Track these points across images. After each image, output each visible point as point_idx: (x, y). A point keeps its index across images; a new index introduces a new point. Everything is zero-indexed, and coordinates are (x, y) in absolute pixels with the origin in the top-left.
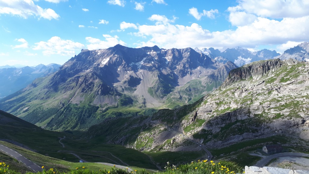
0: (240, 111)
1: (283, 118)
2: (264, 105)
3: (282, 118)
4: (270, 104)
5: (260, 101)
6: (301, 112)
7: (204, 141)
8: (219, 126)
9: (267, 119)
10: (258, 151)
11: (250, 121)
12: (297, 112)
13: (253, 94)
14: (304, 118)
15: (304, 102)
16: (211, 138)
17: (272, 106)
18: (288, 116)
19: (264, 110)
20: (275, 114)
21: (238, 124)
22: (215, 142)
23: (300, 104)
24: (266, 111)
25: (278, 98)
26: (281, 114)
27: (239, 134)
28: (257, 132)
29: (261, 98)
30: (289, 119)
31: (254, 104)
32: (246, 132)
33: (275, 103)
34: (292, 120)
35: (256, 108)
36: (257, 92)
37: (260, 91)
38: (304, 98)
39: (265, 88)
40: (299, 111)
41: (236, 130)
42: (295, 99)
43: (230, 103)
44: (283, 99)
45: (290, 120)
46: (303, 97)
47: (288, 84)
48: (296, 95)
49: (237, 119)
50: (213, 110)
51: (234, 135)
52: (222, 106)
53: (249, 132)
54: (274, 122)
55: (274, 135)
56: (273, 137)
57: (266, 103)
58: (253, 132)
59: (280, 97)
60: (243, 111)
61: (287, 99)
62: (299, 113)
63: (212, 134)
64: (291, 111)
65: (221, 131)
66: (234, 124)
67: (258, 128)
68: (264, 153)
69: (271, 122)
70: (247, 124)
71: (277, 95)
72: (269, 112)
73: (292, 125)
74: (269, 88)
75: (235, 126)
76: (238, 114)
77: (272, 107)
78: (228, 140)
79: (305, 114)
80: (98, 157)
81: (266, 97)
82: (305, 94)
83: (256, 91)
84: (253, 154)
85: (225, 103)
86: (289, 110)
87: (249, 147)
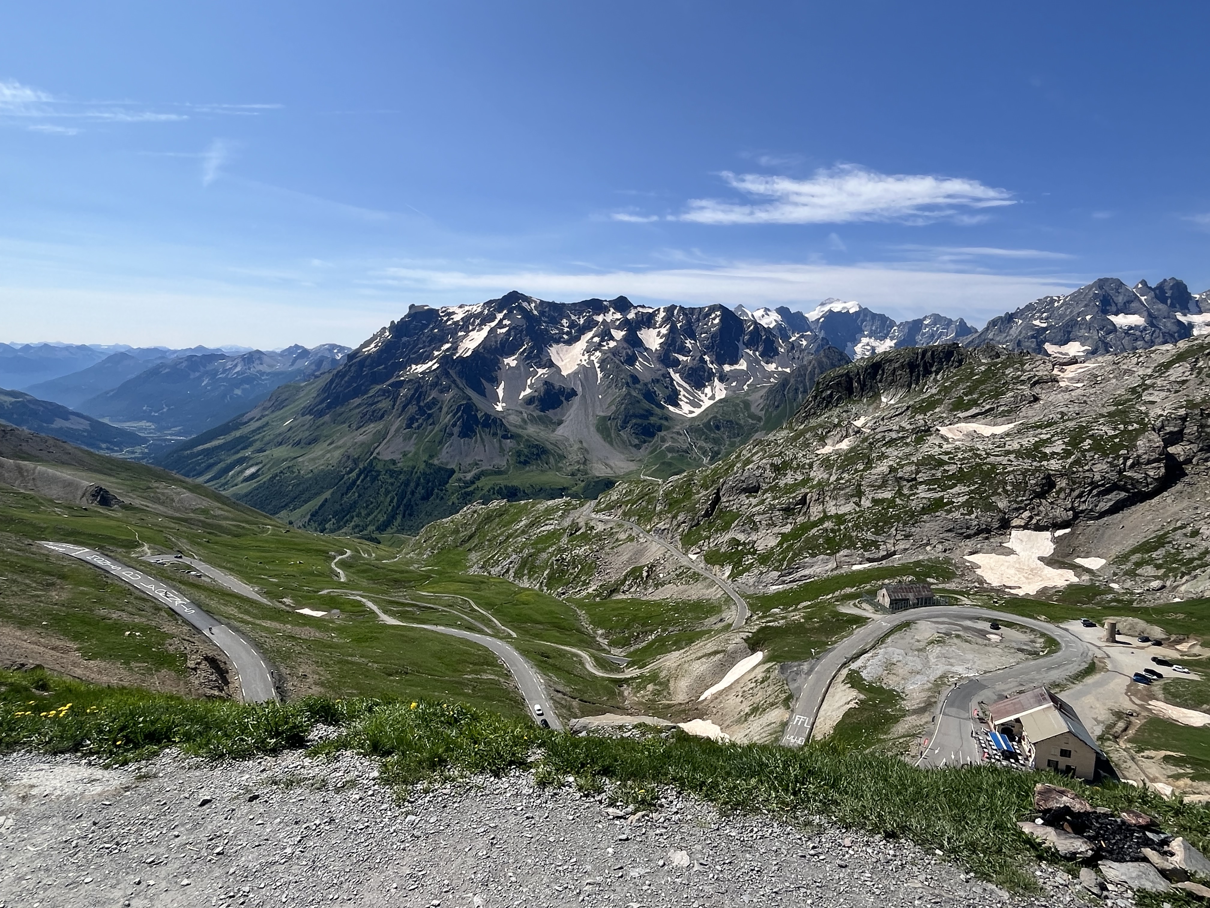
0: (834, 489)
1: (949, 512)
2: (900, 474)
3: (946, 511)
4: (918, 472)
5: (891, 463)
6: (1000, 494)
7: (732, 570)
8: (776, 530)
9: (906, 513)
10: (864, 601)
11: (859, 517)
12: (988, 497)
13: (872, 443)
14: (1005, 513)
15: (1010, 469)
16: (752, 564)
17: (921, 477)
18: (963, 505)
19: (901, 488)
20: (929, 499)
21: (828, 525)
22: (761, 573)
23: (998, 474)
24: (906, 491)
25: (940, 454)
26: (945, 500)
27: (827, 554)
28: (878, 548)
29: (896, 453)
30: (966, 514)
31: (873, 471)
32: (847, 547)
33: (931, 469)
34: (973, 516)
35: (880, 482)
36: (884, 438)
37: (894, 435)
38: (1012, 457)
39: (908, 427)
40: (995, 493)
41: (821, 541)
42: (986, 458)
43: (811, 466)
44: (953, 458)
45: (967, 517)
46: (1008, 453)
47: (973, 416)
48: (991, 446)
49: (824, 511)
50: (765, 486)
51: (813, 555)
52: (789, 476)
53: (855, 548)
54: (924, 522)
55: (921, 557)
56: (918, 563)
57: (908, 469)
58: (865, 548)
59: (947, 453)
60: (843, 489)
61: (964, 458)
62: (994, 499)
63: (754, 553)
64: (972, 492)
65: (780, 544)
66: (815, 524)
67: (880, 538)
68: (878, 608)
69: (916, 523)
70: (850, 525)
71: (940, 446)
72: (914, 494)
73: (973, 532)
74: (919, 425)
75: (818, 531)
76: (827, 498)
77: (921, 480)
78: (798, 568)
79: (1010, 502)
80: (432, 608)
81: (907, 450)
82: (1016, 446)
83: (883, 434)
84: (848, 609)
85: (798, 465)
86: (967, 489)
87: (849, 590)
